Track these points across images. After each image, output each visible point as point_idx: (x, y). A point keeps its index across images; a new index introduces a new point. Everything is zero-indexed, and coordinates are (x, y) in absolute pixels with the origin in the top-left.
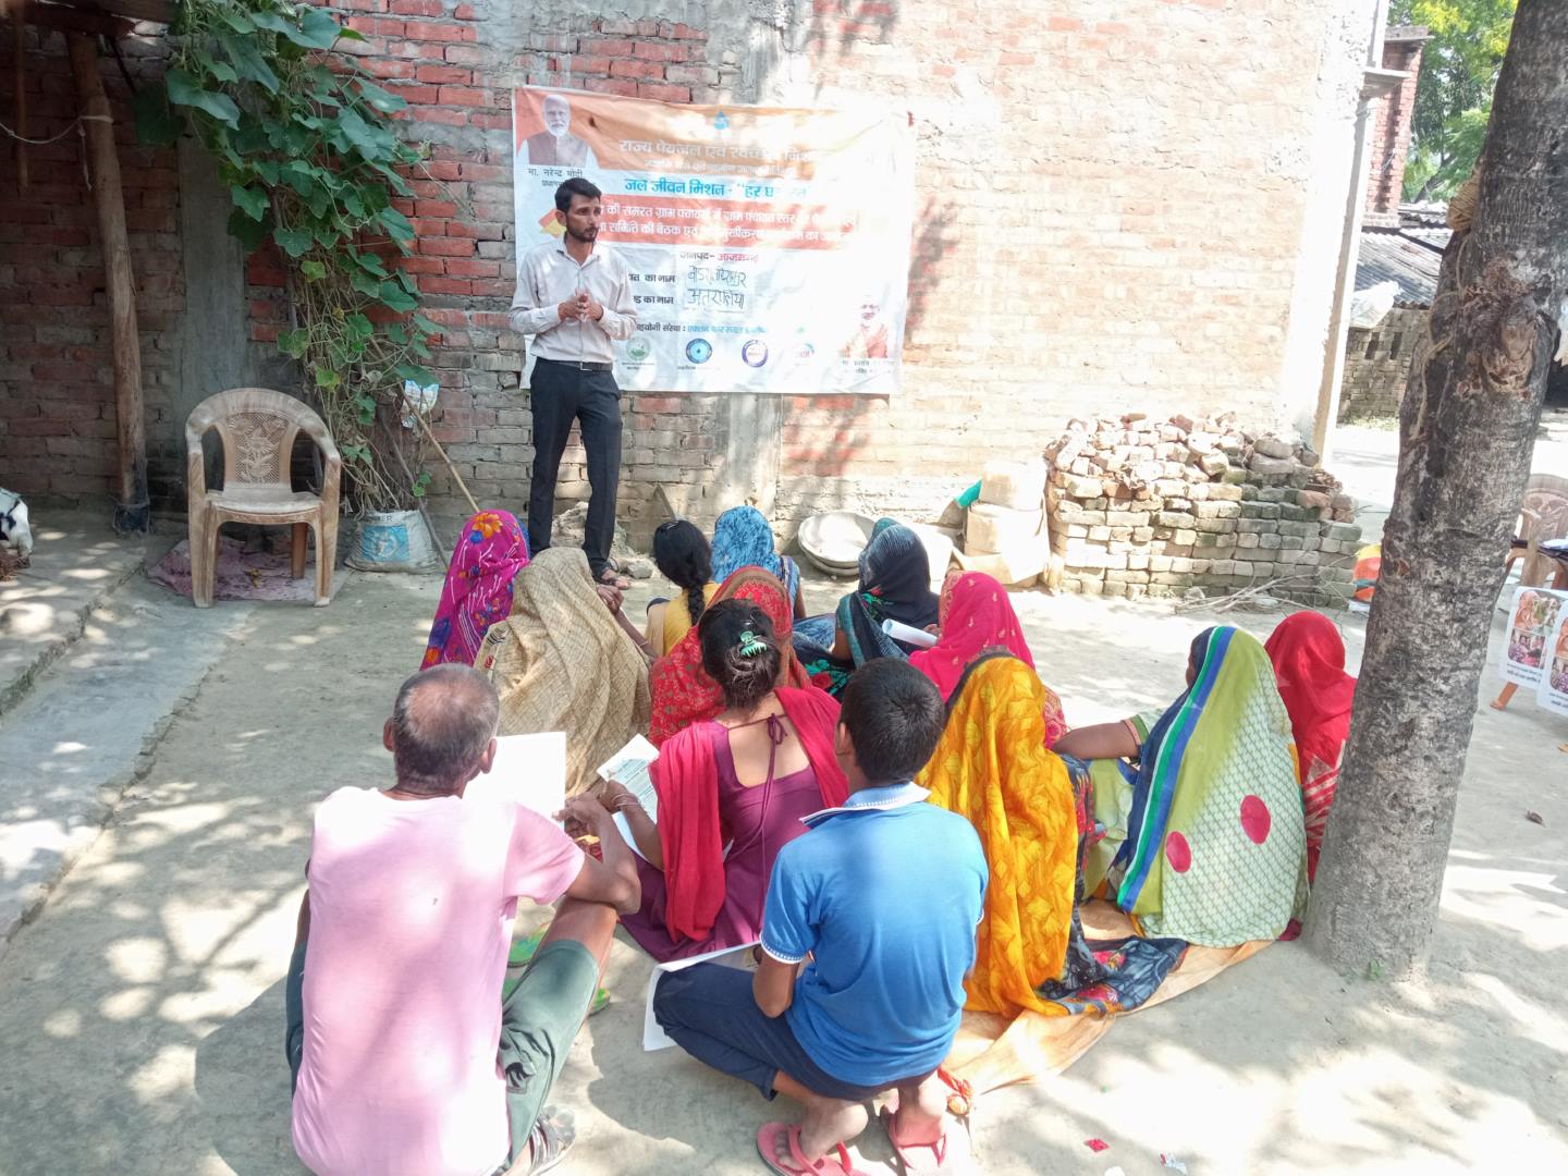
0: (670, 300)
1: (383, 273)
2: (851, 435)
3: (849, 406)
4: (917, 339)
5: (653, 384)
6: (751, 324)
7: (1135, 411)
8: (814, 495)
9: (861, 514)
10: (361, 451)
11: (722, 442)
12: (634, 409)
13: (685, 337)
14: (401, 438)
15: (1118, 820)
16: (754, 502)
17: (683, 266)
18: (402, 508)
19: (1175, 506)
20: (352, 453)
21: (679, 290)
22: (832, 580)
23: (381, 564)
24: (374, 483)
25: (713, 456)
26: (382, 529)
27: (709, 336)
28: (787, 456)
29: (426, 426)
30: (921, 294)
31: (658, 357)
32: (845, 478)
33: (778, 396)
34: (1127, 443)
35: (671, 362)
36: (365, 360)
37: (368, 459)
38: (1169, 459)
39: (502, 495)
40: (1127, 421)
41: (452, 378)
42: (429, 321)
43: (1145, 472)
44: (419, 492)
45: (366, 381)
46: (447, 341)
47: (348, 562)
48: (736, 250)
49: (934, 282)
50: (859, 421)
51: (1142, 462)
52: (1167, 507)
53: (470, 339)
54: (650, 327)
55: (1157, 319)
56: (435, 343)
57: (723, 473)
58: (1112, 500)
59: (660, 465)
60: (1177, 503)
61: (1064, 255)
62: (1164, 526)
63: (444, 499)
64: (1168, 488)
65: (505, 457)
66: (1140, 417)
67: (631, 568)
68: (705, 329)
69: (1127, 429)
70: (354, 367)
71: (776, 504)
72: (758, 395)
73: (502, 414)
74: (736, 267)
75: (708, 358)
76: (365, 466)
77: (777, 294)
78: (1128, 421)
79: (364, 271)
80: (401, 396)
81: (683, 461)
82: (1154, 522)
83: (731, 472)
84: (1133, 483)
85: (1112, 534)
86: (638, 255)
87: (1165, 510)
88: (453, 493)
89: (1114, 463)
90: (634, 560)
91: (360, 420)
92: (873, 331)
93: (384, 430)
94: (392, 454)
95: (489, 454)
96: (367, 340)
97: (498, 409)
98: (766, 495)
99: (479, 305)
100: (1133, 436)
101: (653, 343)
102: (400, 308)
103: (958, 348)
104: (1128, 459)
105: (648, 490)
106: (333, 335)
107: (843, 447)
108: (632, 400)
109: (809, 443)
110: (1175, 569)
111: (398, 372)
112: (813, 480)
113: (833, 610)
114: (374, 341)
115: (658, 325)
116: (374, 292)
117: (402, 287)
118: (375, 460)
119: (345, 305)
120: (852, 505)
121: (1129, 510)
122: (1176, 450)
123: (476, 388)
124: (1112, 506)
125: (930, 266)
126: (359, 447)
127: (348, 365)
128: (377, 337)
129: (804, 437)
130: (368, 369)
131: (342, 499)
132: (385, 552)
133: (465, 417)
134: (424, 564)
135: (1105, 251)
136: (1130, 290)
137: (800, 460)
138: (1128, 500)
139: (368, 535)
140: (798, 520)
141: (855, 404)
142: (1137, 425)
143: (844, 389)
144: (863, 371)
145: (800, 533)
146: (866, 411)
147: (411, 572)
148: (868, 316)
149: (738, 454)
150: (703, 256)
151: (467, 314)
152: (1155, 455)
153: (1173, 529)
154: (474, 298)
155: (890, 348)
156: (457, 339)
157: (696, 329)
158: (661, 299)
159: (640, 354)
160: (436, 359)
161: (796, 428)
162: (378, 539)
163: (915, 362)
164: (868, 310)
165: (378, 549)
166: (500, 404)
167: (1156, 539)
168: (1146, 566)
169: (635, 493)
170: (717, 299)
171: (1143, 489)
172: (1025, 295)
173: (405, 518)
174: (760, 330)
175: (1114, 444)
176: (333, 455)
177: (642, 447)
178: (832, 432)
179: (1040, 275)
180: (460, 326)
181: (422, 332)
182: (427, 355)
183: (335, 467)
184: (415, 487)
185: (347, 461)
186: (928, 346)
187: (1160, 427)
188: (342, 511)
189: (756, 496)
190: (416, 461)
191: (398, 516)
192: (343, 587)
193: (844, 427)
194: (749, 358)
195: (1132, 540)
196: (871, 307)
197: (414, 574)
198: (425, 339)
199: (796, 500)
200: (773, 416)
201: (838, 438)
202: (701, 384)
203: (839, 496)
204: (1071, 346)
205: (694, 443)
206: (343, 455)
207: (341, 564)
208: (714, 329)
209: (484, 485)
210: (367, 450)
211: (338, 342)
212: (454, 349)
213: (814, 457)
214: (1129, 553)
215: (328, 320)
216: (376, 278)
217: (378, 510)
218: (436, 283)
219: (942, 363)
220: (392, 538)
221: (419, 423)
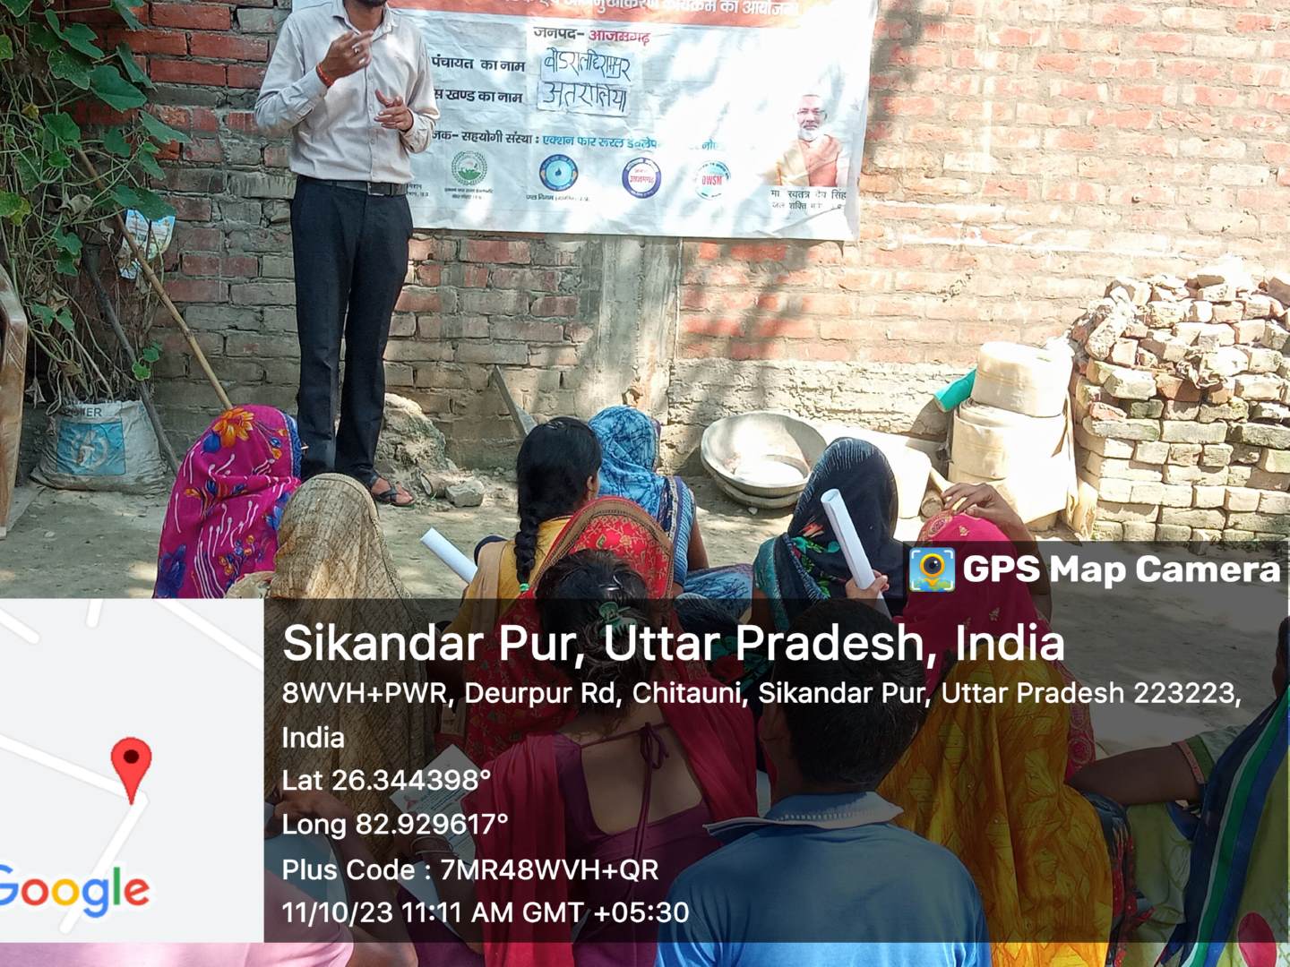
0: (518, 98)
1: (97, 54)
2: (781, 300)
3: (779, 258)
4: (881, 161)
5: (489, 220)
6: (635, 135)
7: (1208, 271)
8: (724, 387)
9: (794, 416)
10: (59, 312)
11: (591, 305)
12: (463, 257)
13: (537, 152)
14: (118, 292)
15: (1169, 895)
16: (637, 396)
17: (537, 48)
18: (117, 396)
19: (1265, 414)
20: (46, 314)
21: (530, 84)
22: (751, 515)
23: (84, 479)
24: (77, 359)
25: (576, 328)
26: (87, 427)
27: (573, 151)
28: (686, 329)
29: (154, 277)
30: (889, 93)
31: (497, 180)
32: (770, 363)
33: (674, 240)
34: (1194, 320)
35: (516, 187)
36: (68, 179)
37: (68, 324)
38: (1258, 343)
39: (264, 379)
40: (1195, 286)
41: (194, 207)
42: (163, 124)
43: (1223, 362)
44: (142, 373)
45: (69, 210)
46: (190, 153)
47: (35, 475)
48: (614, 26)
49: (909, 77)
50: (794, 279)
51: (1217, 348)
52: (1254, 415)
53: (223, 151)
54: (487, 137)
55: (1243, 136)
56: (170, 156)
57: (591, 352)
58: (1171, 403)
59: (498, 340)
60: (1268, 410)
61: (1104, 40)
62: (1248, 444)
63: (181, 384)
64: (1254, 388)
65: (270, 326)
66: (1217, 281)
67: (452, 491)
68: (568, 140)
69: (1195, 298)
70: (51, 189)
71: (668, 399)
72: (644, 240)
73: (267, 260)
74: (615, 51)
75: (572, 183)
76: (65, 335)
77: (676, 91)
78: (1197, 287)
79: (68, 49)
80: (120, 233)
81: (531, 335)
82: (1234, 437)
83: (602, 350)
84: (1202, 380)
85: (1170, 455)
86: (471, 31)
87: (1250, 420)
88: (192, 375)
89: (1176, 347)
90: (456, 479)
91: (59, 267)
92: (816, 147)
93: (93, 282)
94: (104, 316)
95: (247, 319)
96: (70, 151)
97: (260, 253)
98: (654, 385)
99: (237, 101)
100: (1204, 310)
101: (491, 160)
102: (121, 104)
103: (944, 173)
104: (1195, 342)
105: (479, 376)
106: (22, 142)
107: (768, 317)
108: (458, 243)
109: (719, 310)
110: (1265, 508)
111: (116, 197)
112: (724, 364)
113: (750, 559)
114: (82, 153)
115: (499, 135)
116: (82, 82)
117: (124, 74)
118: (79, 326)
119: (41, 99)
120: (782, 403)
121: (1196, 419)
122: (1268, 331)
123: (230, 222)
124: (1172, 414)
125: (902, 53)
126: (56, 308)
127: (42, 186)
128: (86, 146)
129: (711, 301)
130: (72, 193)
131: (28, 383)
132: (89, 462)
133: (213, 264)
134: (147, 480)
135: (1164, 34)
136: (1202, 94)
137: (705, 335)
138: (1194, 404)
139: (66, 436)
140: (700, 423)
141: (789, 253)
142: (1211, 292)
143: (772, 229)
144: (802, 206)
145: (704, 444)
146: (803, 266)
147: (126, 491)
148: (810, 125)
149: (614, 324)
150: (569, 34)
151: (219, 113)
152: (1236, 337)
153: (1263, 449)
154: (230, 91)
155: (842, 176)
156: (202, 150)
157: (553, 140)
158: (505, 96)
159: (471, 176)
160: (172, 179)
161: (699, 289)
162: (80, 441)
163: (878, 194)
164: (811, 116)
165: (80, 457)
166: (265, 246)
167: (1237, 463)
168: (1221, 504)
169: (459, 380)
170: (587, 96)
171: (1219, 387)
172: (1045, 99)
173: (121, 411)
174: (650, 143)
175: (1175, 319)
176: (17, 318)
177: (470, 314)
178: (752, 296)
179: (1066, 70)
180: (209, 130)
181: (151, 139)
182: (158, 174)
183: (19, 335)
184: (136, 367)
185: (38, 327)
186: (898, 170)
187: (1244, 297)
188: (28, 399)
189: (639, 387)
190: (140, 329)
191: (111, 409)
192: (28, 511)
193: (770, 289)
194: (632, 184)
195: (1199, 464)
196: (815, 111)
197: (133, 494)
198: (157, 151)
199: (697, 393)
200: (667, 269)
201: (762, 304)
202: (560, 221)
203: (761, 390)
204: (1113, 173)
205: (548, 308)
206: (31, 318)
207: (25, 476)
208: (582, 141)
209: (238, 365)
210: (67, 312)
211: (29, 153)
212: (198, 164)
213: (725, 331)
214: (1195, 483)
215: (15, 120)
216: (86, 60)
217: (82, 399)
218: (174, 68)
219: (918, 195)
220: (101, 440)
221: (144, 272)
